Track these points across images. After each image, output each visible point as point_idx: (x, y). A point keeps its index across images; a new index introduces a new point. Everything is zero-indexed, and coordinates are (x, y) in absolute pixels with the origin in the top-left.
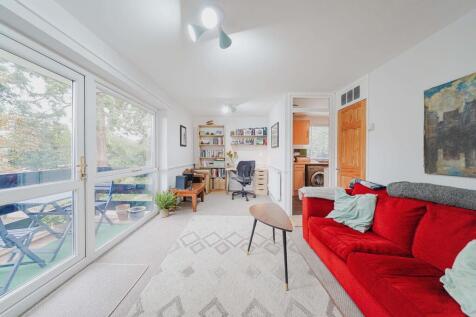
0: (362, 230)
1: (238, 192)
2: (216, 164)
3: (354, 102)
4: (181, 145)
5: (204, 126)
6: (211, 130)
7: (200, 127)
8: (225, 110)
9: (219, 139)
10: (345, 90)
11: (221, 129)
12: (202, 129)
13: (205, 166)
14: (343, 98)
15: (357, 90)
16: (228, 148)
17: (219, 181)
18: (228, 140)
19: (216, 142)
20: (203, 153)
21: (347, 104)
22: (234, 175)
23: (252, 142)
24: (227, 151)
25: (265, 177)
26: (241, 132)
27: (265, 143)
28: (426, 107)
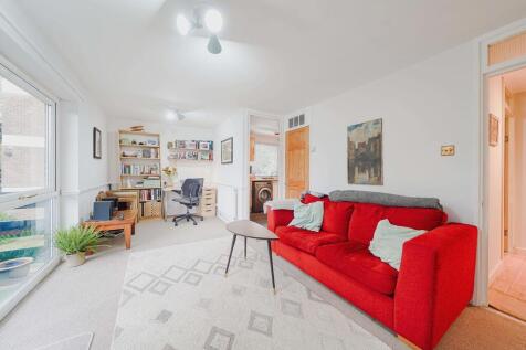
0: (317, 230)
1: (182, 216)
2: (148, 184)
3: (299, 127)
4: (95, 156)
5: (126, 133)
6: (139, 139)
7: (121, 132)
8: (171, 116)
9: (153, 150)
10: (292, 116)
11: (155, 139)
12: (123, 136)
13: (130, 187)
14: (291, 121)
15: (302, 117)
16: (165, 163)
17: (152, 205)
18: (165, 153)
19: (146, 154)
20: (126, 169)
21: (294, 128)
22: (177, 196)
23: (196, 156)
24: (164, 167)
25: (213, 196)
26: (182, 144)
27: (211, 158)
28: (349, 139)
